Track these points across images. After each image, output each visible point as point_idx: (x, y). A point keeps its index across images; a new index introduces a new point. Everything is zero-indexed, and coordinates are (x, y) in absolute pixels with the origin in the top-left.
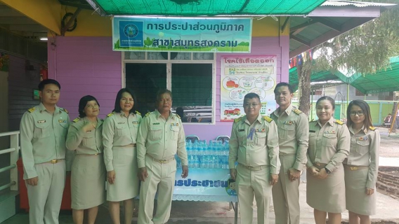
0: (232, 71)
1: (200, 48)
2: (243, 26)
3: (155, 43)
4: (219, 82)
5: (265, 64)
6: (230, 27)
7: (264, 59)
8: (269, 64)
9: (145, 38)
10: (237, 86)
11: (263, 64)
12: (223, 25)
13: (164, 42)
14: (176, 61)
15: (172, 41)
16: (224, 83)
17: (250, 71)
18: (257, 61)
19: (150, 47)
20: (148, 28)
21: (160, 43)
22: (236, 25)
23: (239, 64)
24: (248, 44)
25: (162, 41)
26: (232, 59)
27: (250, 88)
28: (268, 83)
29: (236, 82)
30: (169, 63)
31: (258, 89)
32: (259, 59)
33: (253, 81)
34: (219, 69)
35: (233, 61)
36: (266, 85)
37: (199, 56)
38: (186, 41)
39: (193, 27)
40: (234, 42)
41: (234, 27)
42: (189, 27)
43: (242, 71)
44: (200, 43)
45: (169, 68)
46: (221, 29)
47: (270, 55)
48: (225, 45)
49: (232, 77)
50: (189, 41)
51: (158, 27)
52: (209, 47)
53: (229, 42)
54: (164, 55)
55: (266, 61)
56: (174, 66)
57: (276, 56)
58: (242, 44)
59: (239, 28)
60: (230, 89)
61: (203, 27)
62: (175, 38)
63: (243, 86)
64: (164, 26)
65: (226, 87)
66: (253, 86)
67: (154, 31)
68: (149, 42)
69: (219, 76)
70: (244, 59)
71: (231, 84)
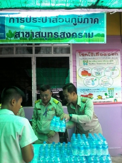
0: (85, 63)
1: (59, 39)
2: (98, 20)
3: (17, 35)
4: (75, 72)
5: (111, 57)
6: (86, 20)
7: (111, 53)
8: (114, 56)
9: (7, 31)
10: (90, 75)
11: (109, 57)
12: (80, 18)
13: (25, 34)
14: (39, 55)
15: (33, 33)
16: (79, 73)
17: (100, 63)
18: (105, 55)
19: (12, 39)
20: (10, 22)
21: (21, 35)
22: (92, 19)
23: (90, 57)
24: (103, 36)
25: (23, 33)
26: (85, 53)
27: (100, 76)
28: (115, 72)
29: (89, 72)
30: (34, 57)
31: (107, 77)
32: (107, 53)
33: (103, 71)
34: (75, 61)
35: (86, 55)
36: (113, 73)
37: (58, 51)
38: (46, 33)
39: (52, 20)
40: (91, 34)
41: (90, 20)
42: (48, 20)
43: (94, 63)
44: (59, 34)
45: (34, 61)
46: (78, 22)
47: (115, 50)
48: (82, 37)
49: (86, 67)
50: (49, 33)
51: (20, 21)
52: (68, 39)
53: (86, 33)
54: (30, 50)
55: (112, 55)
56: (38, 59)
57: (119, 50)
58: (98, 35)
59: (95, 21)
60: (84, 77)
61: (61, 20)
62: (35, 30)
63: (95, 75)
64: (25, 20)
65: (81, 76)
66: (103, 74)
67: (16, 25)
68: (11, 35)
69: (75, 66)
70: (95, 53)
71: (85, 73)
